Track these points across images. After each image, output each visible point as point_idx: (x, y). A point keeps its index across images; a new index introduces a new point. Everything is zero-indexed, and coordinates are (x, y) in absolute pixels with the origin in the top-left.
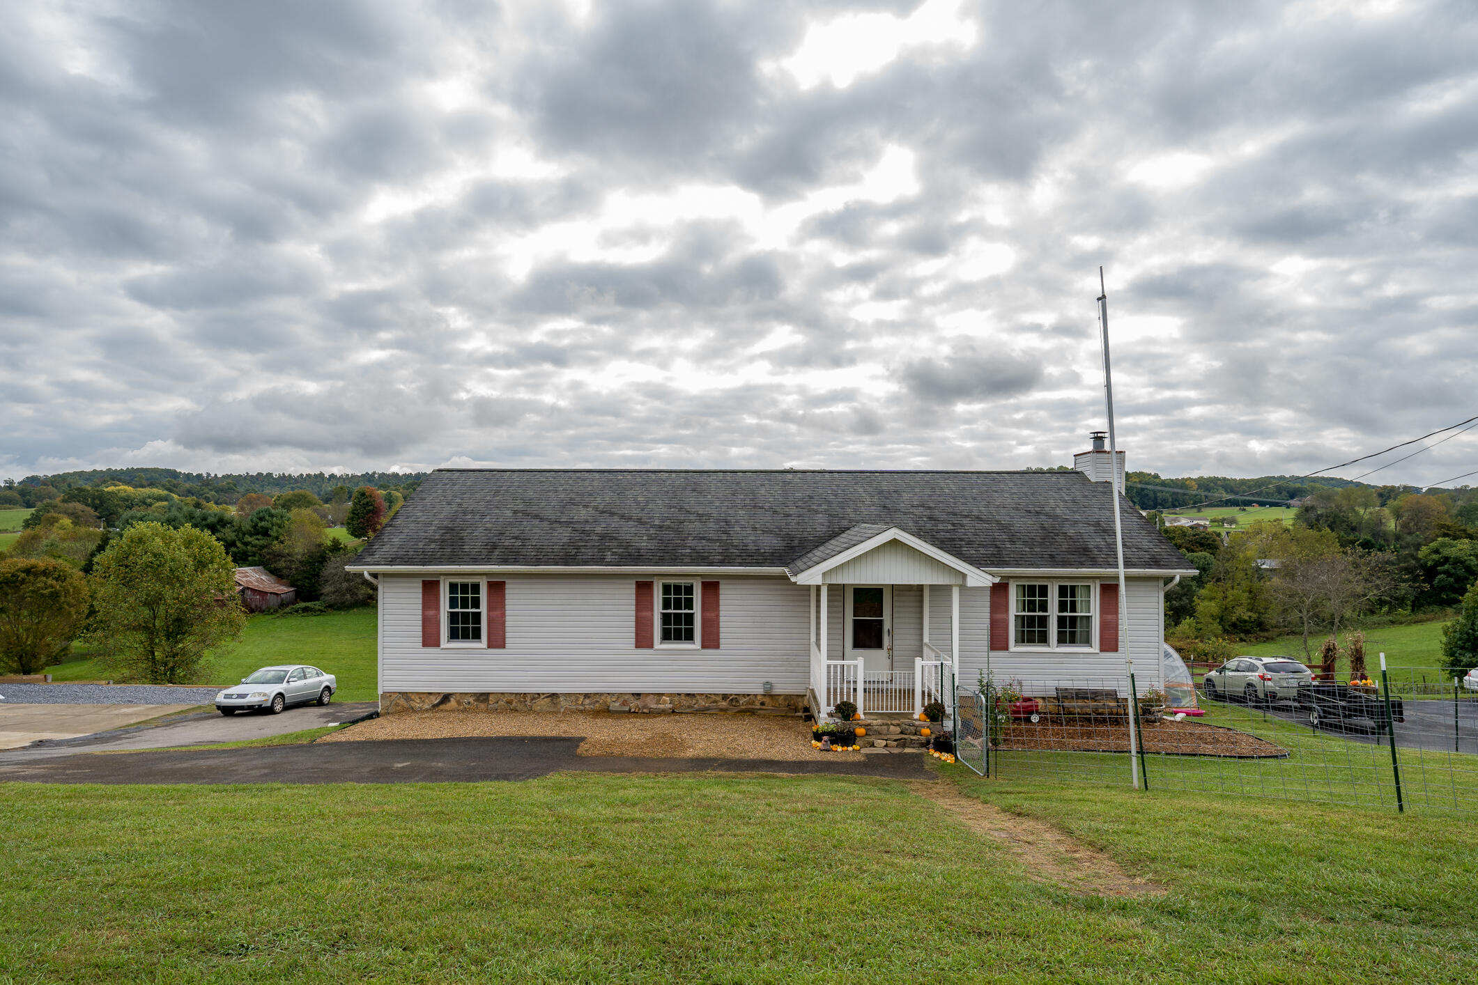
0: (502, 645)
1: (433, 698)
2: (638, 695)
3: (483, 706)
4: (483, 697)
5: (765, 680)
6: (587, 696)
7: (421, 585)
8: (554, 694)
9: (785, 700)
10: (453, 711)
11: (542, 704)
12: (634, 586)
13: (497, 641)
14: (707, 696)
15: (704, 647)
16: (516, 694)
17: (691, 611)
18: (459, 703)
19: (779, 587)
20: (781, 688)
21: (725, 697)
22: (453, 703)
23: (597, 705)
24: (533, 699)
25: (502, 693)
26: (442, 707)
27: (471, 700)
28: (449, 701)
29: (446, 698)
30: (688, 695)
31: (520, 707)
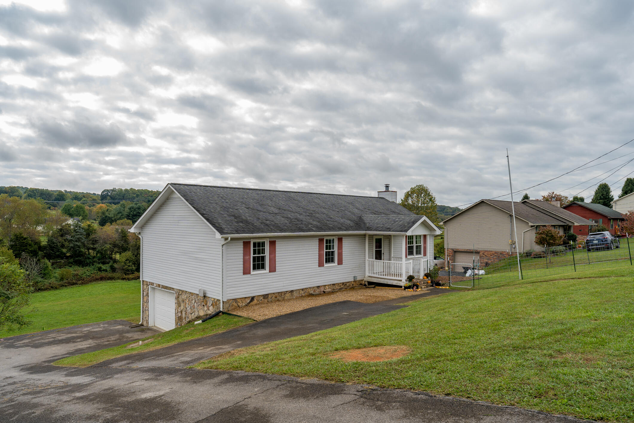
0: (275, 271)
1: (246, 299)
2: (318, 287)
3: (266, 300)
4: (265, 296)
5: (354, 275)
6: (303, 290)
7: (242, 244)
8: (292, 291)
9: (359, 282)
10: (256, 305)
11: (288, 296)
12: (318, 241)
13: (273, 269)
14: (338, 284)
15: (338, 264)
16: (278, 293)
17: (334, 250)
18: (258, 301)
19: (356, 239)
20: (359, 278)
21: (343, 283)
22: (255, 301)
23: (306, 293)
24: (285, 294)
25: (274, 293)
26: (251, 303)
27: (262, 298)
28: (254, 300)
29: (253, 298)
30: (333, 284)
31: (280, 299)
